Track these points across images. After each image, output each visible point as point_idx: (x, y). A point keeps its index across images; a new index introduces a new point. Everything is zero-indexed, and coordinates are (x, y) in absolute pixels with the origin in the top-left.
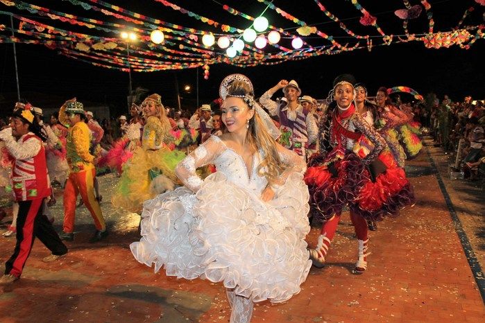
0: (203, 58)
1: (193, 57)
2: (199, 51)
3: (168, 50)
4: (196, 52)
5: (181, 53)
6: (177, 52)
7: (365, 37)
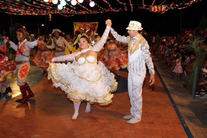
0: (47, 10)
1: (42, 9)
2: (44, 6)
3: (28, 4)
4: (42, 6)
5: (35, 6)
6: (33, 5)
7: (124, 4)
